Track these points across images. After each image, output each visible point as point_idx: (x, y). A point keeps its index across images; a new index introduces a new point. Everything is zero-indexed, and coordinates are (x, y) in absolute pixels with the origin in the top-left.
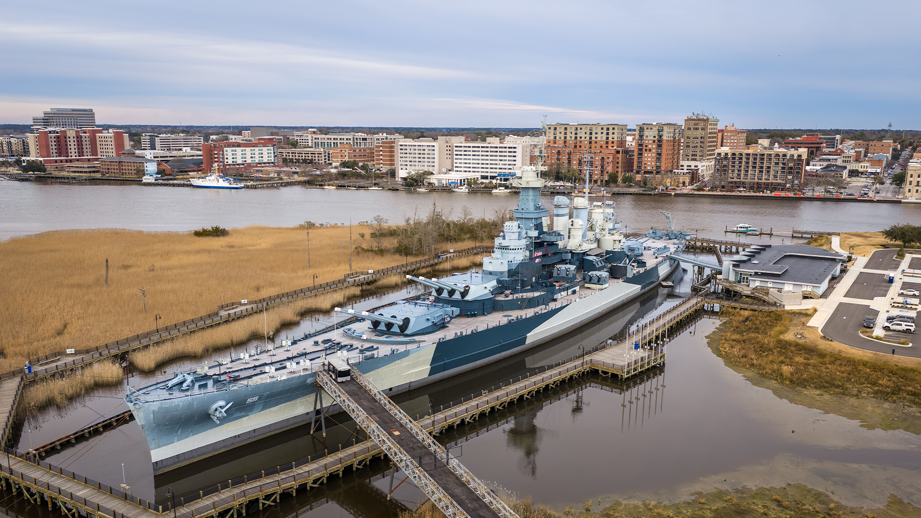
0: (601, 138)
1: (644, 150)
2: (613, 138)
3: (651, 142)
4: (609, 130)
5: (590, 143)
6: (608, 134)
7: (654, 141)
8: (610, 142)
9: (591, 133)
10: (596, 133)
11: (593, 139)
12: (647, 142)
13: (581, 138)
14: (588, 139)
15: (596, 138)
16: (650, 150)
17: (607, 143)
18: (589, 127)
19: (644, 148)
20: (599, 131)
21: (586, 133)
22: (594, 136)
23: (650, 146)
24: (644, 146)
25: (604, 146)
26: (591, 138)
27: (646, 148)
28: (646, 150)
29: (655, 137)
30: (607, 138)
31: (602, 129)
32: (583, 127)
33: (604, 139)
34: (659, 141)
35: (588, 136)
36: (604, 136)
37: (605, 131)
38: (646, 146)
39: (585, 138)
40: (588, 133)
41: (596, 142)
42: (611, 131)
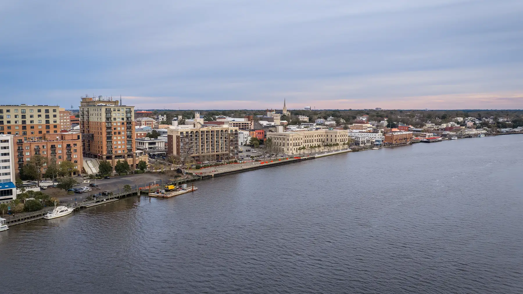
0: (39, 121)
1: (113, 133)
2: (55, 122)
3: (119, 124)
4: (48, 112)
5: (24, 128)
6: (47, 117)
7: (123, 123)
8: (52, 127)
9: (24, 117)
10: (31, 116)
11: (28, 123)
12: (115, 124)
13: (9, 122)
14: (20, 123)
15: (31, 122)
16: (119, 133)
17: (48, 127)
18: (20, 109)
19: (113, 131)
20: (36, 113)
21: (16, 116)
22: (28, 120)
23: (119, 129)
24: (113, 128)
25: (44, 131)
26: (24, 122)
27: (115, 131)
28: (115, 133)
29: (123, 119)
30: (47, 122)
31: (39, 111)
32: (12, 109)
33: (44, 122)
34: (127, 123)
35: (20, 120)
36: (43, 120)
37: (43, 114)
38: (115, 129)
39: (16, 122)
40: (20, 116)
41: (32, 127)
42: (51, 114)
